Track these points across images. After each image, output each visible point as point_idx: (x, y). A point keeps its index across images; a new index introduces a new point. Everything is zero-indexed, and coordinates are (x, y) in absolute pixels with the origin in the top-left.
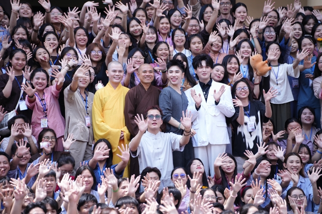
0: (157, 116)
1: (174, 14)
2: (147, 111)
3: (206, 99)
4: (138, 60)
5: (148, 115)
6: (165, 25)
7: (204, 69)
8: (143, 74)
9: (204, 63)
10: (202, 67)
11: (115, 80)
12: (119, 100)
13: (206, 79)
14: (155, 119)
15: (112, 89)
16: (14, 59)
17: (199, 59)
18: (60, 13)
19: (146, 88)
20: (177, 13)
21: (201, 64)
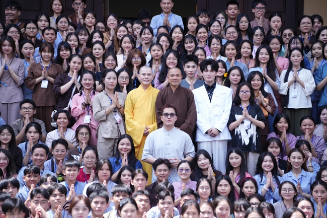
0: (172, 115)
1: (213, 24)
2: (163, 109)
3: (210, 100)
4: (172, 61)
5: (164, 113)
6: (202, 34)
7: (209, 73)
8: (171, 78)
9: (209, 67)
10: (207, 71)
11: (145, 83)
12: (147, 100)
13: (211, 82)
14: (169, 116)
15: (143, 90)
16: (72, 62)
17: (205, 64)
18: (115, 20)
19: (174, 89)
20: (216, 23)
21: (206, 68)
